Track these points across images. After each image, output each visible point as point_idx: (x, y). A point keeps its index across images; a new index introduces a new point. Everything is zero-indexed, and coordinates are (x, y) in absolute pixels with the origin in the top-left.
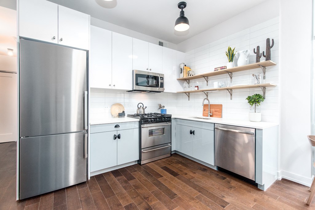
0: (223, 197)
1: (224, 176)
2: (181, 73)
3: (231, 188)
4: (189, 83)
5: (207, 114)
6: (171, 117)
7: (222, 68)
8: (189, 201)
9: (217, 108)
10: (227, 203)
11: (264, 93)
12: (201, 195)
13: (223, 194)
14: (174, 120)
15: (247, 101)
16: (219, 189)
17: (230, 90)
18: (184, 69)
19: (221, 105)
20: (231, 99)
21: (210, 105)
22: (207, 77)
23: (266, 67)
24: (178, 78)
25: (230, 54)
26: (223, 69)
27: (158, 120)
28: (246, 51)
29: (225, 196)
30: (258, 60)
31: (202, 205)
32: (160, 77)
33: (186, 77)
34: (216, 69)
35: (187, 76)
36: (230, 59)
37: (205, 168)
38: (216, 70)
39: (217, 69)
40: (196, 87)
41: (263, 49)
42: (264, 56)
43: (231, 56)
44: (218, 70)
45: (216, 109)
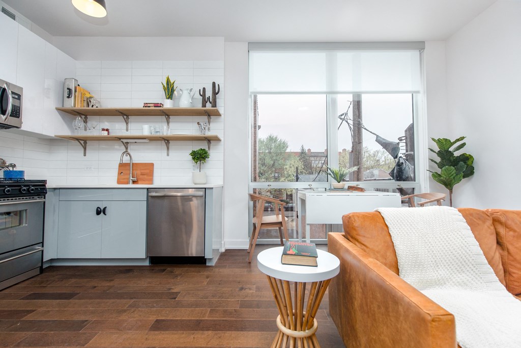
0: (170, 289)
1: (162, 268)
2: (68, 97)
3: (177, 276)
4: (85, 122)
5: (125, 181)
6: (44, 186)
7: (156, 105)
8: (117, 316)
9: (145, 169)
10: (176, 293)
11: (209, 148)
12: (137, 301)
13: (168, 286)
14: (52, 193)
15: (191, 157)
16: (160, 284)
17: (167, 141)
18: (76, 91)
19: (152, 165)
20: (168, 155)
21: (133, 164)
22: (127, 116)
23: (211, 117)
24: (60, 106)
25: (168, 88)
26: (158, 106)
27: (8, 191)
28: (190, 88)
29: (172, 287)
30: (204, 106)
31: (142, 311)
32: (13, 93)
33: (83, 108)
34: (146, 105)
35: (84, 106)
36: (168, 95)
37: (128, 268)
38: (146, 107)
39: (148, 105)
40: (103, 130)
41: (209, 94)
42: (210, 103)
43: (170, 91)
44: (149, 107)
45: (143, 171)
